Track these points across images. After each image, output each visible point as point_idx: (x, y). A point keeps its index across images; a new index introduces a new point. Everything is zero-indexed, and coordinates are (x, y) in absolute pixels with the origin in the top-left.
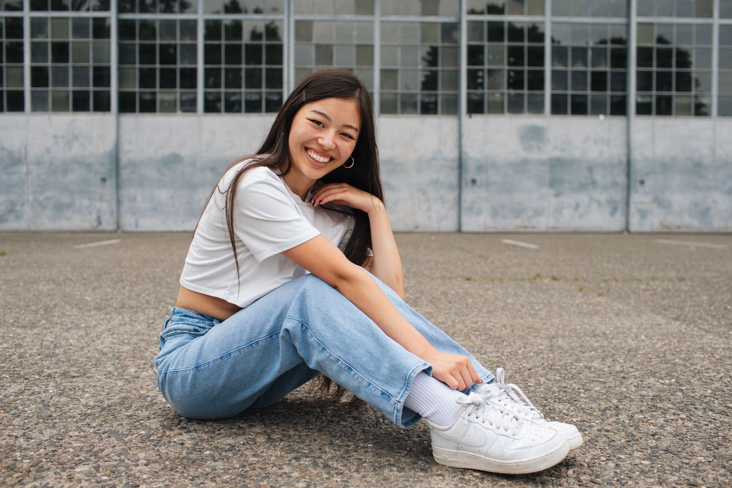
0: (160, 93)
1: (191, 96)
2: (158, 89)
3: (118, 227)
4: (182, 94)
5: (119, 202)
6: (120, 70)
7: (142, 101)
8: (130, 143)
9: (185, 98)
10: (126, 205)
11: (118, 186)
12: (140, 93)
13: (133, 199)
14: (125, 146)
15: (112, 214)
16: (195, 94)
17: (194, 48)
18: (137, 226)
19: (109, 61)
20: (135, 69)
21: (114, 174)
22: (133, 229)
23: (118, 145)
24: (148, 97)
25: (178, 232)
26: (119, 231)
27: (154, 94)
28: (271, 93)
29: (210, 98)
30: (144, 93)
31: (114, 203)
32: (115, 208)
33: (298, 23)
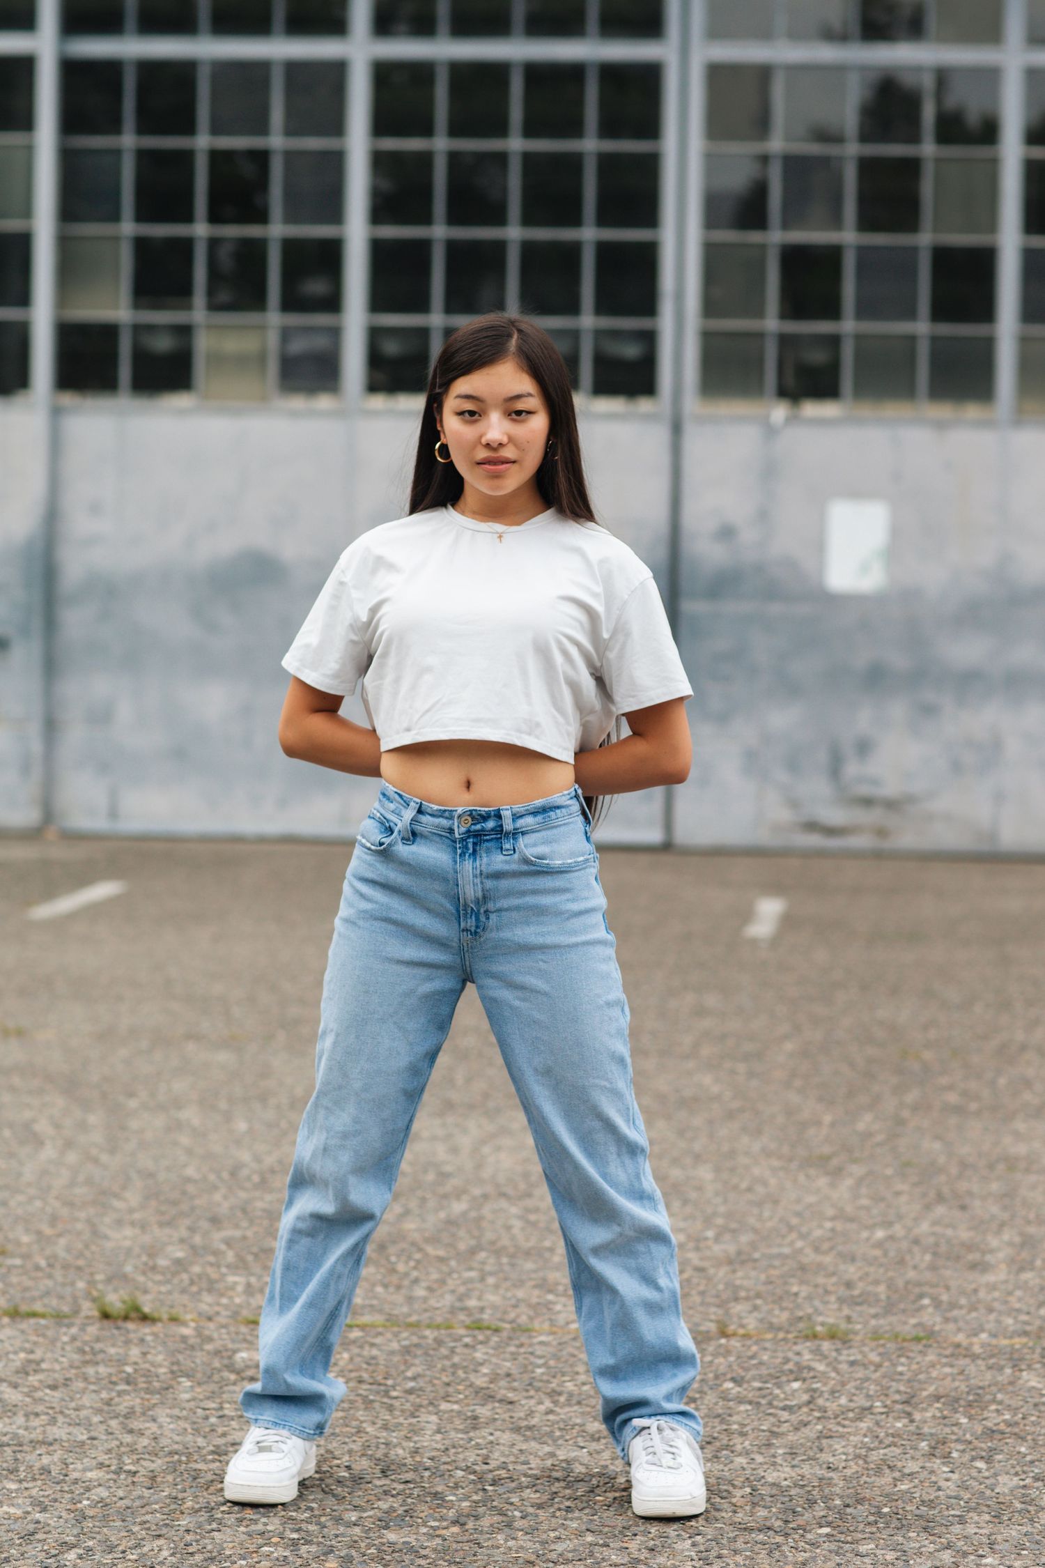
0: (209, 327)
1: (320, 343)
2: (198, 314)
3: (48, 815)
4: (286, 334)
5: (51, 726)
6: (65, 244)
7: (142, 359)
8: (95, 509)
9: (298, 346)
10: (75, 736)
11: (51, 667)
12: (138, 329)
13: (101, 716)
14: (79, 523)
15: (25, 769)
16: (336, 333)
17: (335, 162)
18: (113, 813)
19: (27, 211)
20: (116, 239)
21: (37, 623)
22: (98, 823)
23: (52, 517)
24: (163, 344)
25: (262, 840)
26: (51, 834)
27: (185, 332)
28: (615, 334)
29: (391, 348)
30: (151, 328)
31: (34, 730)
32: (37, 747)
33: (717, 74)
